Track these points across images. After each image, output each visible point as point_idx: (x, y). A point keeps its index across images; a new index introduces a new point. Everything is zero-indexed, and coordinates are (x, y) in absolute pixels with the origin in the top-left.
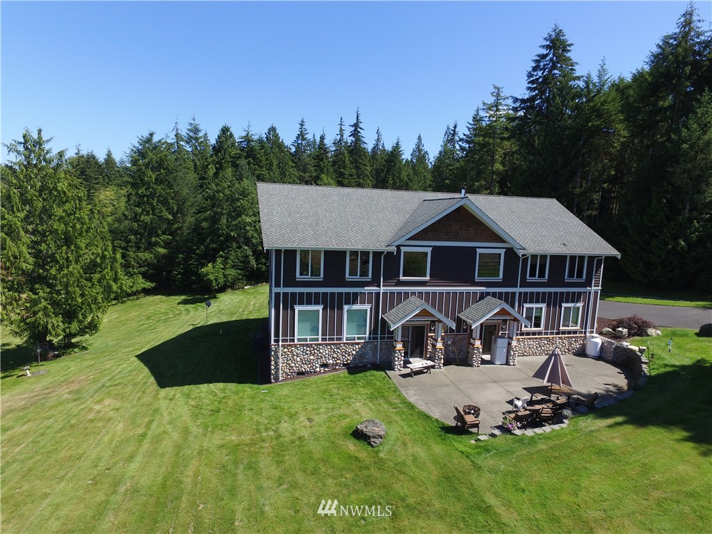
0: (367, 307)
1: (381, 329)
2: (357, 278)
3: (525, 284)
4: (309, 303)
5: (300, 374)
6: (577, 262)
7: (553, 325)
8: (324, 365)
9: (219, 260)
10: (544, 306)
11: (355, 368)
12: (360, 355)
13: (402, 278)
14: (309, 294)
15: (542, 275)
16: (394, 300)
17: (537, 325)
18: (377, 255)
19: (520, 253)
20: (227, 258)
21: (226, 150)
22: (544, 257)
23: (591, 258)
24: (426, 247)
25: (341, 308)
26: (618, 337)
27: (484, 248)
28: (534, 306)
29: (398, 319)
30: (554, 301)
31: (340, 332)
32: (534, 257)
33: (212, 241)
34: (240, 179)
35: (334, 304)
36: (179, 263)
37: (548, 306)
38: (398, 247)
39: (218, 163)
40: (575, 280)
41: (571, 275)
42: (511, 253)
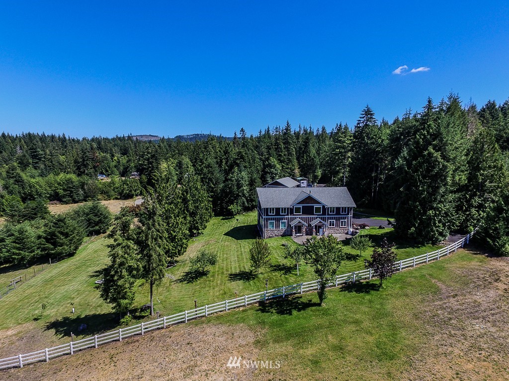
0: (286, 221)
1: (289, 226)
2: (283, 214)
3: (328, 214)
4: (272, 220)
5: (270, 237)
6: (344, 209)
7: (337, 225)
8: (276, 235)
9: (235, 204)
10: (335, 221)
11: (283, 236)
12: (284, 233)
13: (295, 214)
14: (272, 218)
15: (333, 212)
16: (292, 219)
17: (333, 225)
18: (288, 208)
19: (326, 207)
20: (237, 203)
21: (229, 153)
22: (334, 208)
23: (348, 208)
24: (301, 206)
25: (279, 221)
26: (357, 229)
27: (316, 206)
28: (332, 220)
29: (293, 223)
30: (338, 219)
31: (279, 227)
32: (331, 208)
33: (231, 196)
34: (240, 171)
35: (278, 220)
36: (218, 205)
37: (336, 221)
38: (293, 207)
39: (226, 159)
40: (344, 213)
41: (342, 212)
42: (324, 207)
